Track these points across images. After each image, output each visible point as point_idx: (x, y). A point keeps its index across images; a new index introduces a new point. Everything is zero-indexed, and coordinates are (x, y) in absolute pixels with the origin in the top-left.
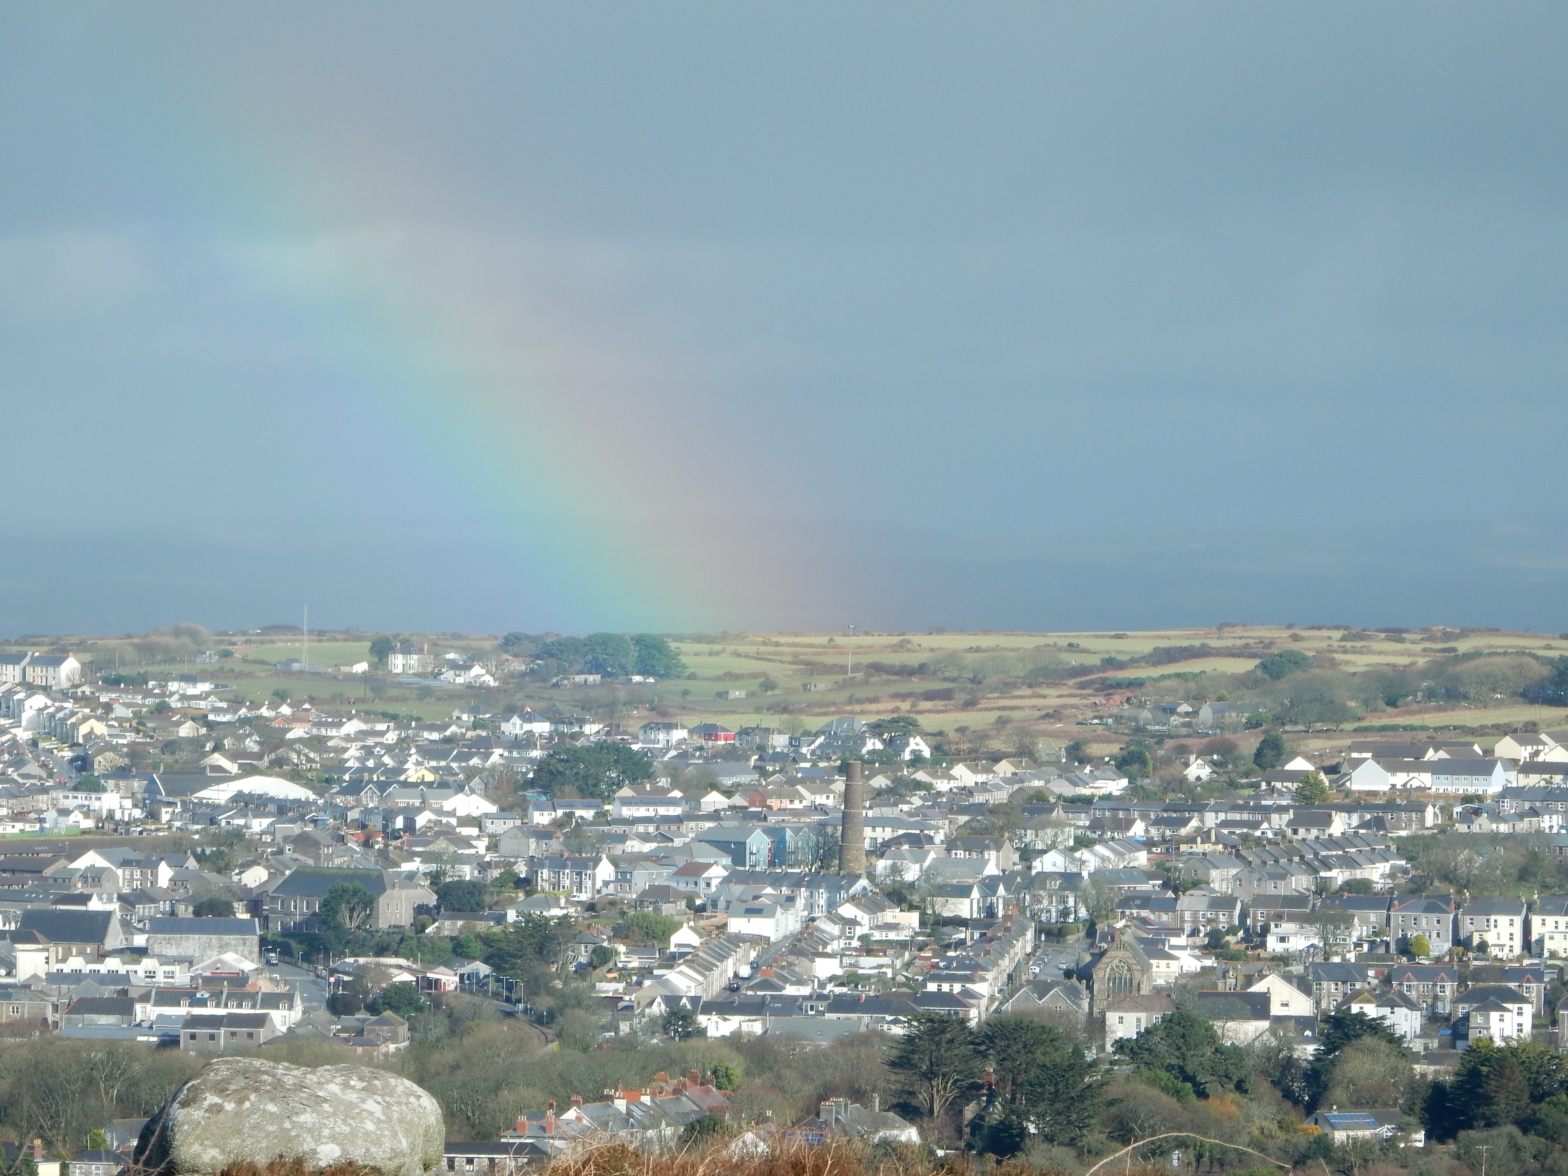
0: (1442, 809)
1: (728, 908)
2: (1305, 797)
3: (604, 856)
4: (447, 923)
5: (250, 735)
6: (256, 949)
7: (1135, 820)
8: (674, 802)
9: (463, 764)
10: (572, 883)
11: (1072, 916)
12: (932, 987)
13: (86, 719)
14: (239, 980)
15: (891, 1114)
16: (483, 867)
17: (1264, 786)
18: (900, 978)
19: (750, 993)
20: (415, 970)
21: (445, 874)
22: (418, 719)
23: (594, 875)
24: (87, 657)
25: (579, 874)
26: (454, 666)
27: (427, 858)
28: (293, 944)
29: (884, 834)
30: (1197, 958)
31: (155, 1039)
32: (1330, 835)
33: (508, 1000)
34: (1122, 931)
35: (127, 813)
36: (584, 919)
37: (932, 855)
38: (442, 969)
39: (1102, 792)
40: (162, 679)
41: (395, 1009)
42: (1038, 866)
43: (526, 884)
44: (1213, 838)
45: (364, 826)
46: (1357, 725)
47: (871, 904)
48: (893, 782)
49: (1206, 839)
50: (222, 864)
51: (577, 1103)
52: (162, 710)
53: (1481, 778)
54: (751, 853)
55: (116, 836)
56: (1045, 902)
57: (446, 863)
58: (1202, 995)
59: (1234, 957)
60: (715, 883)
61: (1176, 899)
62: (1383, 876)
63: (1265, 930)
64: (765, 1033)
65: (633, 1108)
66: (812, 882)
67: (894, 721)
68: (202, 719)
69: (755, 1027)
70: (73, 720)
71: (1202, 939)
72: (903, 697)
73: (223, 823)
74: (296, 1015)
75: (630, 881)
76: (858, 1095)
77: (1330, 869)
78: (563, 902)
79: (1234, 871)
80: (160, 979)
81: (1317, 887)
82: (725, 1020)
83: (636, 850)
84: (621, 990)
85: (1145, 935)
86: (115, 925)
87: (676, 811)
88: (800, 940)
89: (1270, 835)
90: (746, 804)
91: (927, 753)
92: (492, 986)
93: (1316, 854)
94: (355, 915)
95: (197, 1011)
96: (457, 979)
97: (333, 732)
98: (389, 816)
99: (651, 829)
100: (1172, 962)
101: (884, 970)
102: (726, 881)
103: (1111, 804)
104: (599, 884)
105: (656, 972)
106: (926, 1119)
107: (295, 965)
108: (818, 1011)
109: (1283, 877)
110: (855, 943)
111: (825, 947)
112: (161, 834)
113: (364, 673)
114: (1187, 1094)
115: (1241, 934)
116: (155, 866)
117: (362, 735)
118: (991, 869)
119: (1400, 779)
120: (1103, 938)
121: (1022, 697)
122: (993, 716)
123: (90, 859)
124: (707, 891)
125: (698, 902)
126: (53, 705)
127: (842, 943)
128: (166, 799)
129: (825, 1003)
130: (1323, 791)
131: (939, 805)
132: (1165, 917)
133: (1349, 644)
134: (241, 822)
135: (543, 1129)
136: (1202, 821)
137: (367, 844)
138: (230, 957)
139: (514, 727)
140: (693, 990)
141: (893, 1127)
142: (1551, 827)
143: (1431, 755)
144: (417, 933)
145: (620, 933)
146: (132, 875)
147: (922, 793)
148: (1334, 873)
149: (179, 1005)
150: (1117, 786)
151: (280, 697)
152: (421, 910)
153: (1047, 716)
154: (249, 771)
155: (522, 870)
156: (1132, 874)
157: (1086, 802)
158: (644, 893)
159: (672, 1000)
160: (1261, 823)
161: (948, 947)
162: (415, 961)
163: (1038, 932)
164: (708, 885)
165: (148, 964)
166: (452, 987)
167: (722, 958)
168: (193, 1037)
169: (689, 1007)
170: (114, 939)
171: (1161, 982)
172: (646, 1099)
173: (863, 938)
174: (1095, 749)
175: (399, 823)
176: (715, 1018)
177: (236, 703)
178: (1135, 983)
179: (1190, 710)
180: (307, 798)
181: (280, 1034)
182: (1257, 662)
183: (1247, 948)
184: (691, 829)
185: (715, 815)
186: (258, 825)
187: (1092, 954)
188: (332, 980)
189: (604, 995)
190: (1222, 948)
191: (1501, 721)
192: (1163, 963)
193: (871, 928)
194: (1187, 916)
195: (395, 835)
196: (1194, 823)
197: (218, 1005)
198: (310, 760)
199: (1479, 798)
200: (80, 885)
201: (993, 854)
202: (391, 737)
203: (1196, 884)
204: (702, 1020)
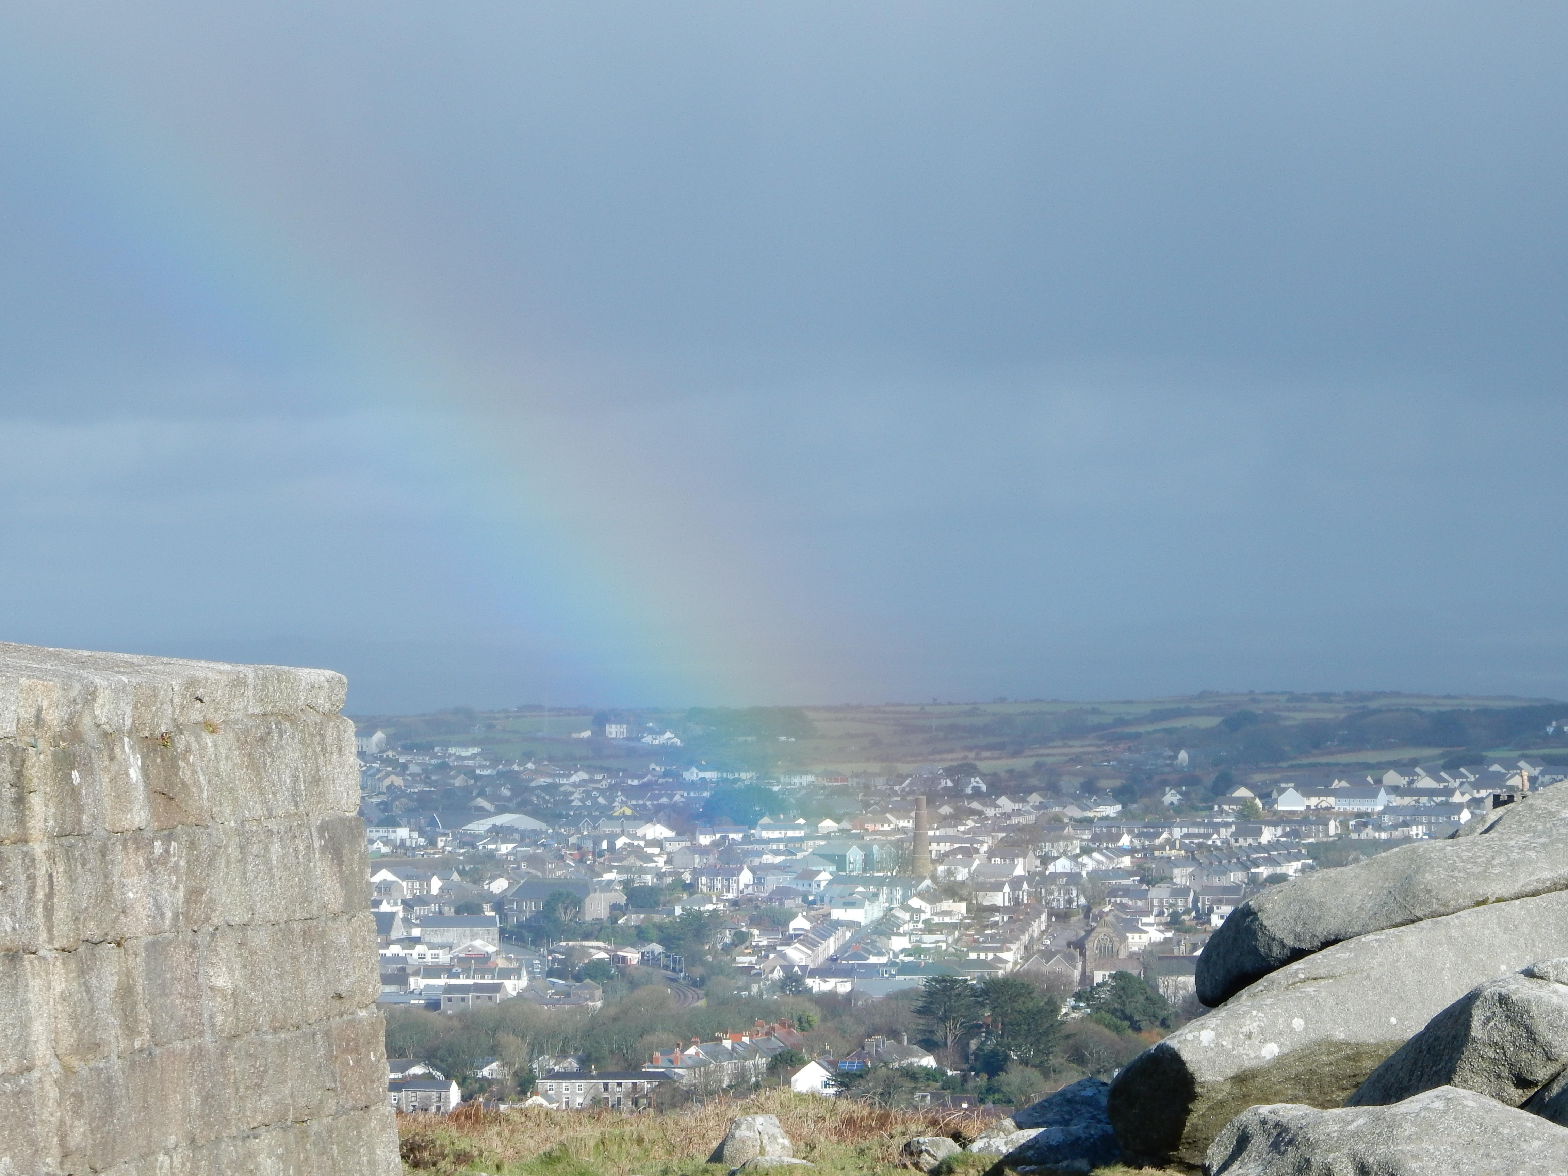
0: (1341, 822)
1: (831, 901)
2: (1245, 816)
3: (745, 867)
4: (633, 916)
5: (504, 785)
6: (497, 937)
7: (1123, 834)
8: (799, 827)
9: (655, 802)
10: (723, 886)
11: (1075, 904)
12: (973, 956)
13: (388, 774)
14: (484, 959)
15: (915, 1047)
16: (660, 875)
17: (1216, 808)
18: (952, 950)
19: (843, 962)
20: (609, 950)
21: (633, 881)
22: (624, 771)
23: (738, 880)
24: (391, 730)
25: (728, 880)
26: (652, 731)
27: (621, 869)
28: (525, 933)
29: (944, 847)
30: (1162, 932)
31: (422, 1002)
32: (1260, 843)
33: (674, 970)
34: (1107, 913)
35: (414, 841)
36: (731, 911)
37: (977, 862)
38: (629, 949)
39: (1104, 814)
40: (446, 745)
41: (593, 978)
42: (1051, 868)
43: (691, 888)
44: (1178, 846)
45: (579, 848)
46: (1290, 763)
47: (932, 897)
48: (954, 810)
49: (1173, 847)
50: (477, 877)
51: (696, 1043)
52: (443, 767)
53: (1370, 800)
54: (850, 863)
55: (405, 858)
56: (1056, 894)
57: (634, 873)
58: (1161, 958)
59: (1187, 931)
60: (823, 884)
61: (1147, 891)
62: (1296, 871)
63: (1211, 910)
64: (852, 990)
65: (736, 1045)
66: (892, 883)
67: (961, 766)
68: (470, 773)
69: (844, 987)
70: (379, 776)
71: (1166, 918)
72: (970, 749)
73: (481, 847)
74: (524, 982)
75: (763, 884)
76: (894, 1034)
77: (1258, 867)
78: (714, 900)
79: (1190, 870)
80: (429, 959)
81: (1249, 879)
82: (825, 981)
83: (770, 861)
84: (754, 962)
85: (1125, 916)
86: (398, 922)
87: (801, 833)
88: (880, 924)
89: (1219, 843)
90: (850, 827)
91: (984, 788)
92: (663, 960)
93: (1248, 857)
94: (568, 912)
95: (453, 982)
96: (639, 956)
97: (565, 781)
98: (597, 842)
99: (782, 847)
100: (1143, 935)
101: (940, 944)
102: (830, 883)
103: (1107, 823)
104: (742, 887)
105: (778, 948)
106: (941, 1050)
107: (525, 947)
108: (890, 974)
109: (1225, 873)
110: (921, 925)
111: (898, 929)
112: (437, 856)
113: (588, 738)
114: (1124, 1029)
115: (1193, 914)
116: (429, 880)
117: (583, 783)
118: (1019, 871)
119: (1313, 801)
120: (1095, 919)
121: (1055, 747)
122: (1031, 761)
123: (384, 875)
124: (818, 890)
125: (811, 898)
126: (365, 766)
127: (911, 926)
128: (442, 831)
129: (896, 969)
130: (1257, 811)
131: (985, 826)
132: (1140, 903)
133: (1291, 705)
134: (493, 846)
135: (671, 1062)
136: (1171, 834)
137: (581, 860)
138: (478, 943)
139: (693, 774)
140: (804, 960)
141: (916, 1056)
142: (1417, 835)
143: (1336, 784)
144: (612, 923)
145: (755, 921)
146: (413, 886)
147: (976, 818)
148: (1261, 869)
149: (440, 978)
150: (1112, 810)
151: (528, 756)
152: (615, 907)
153: (1072, 759)
154: (501, 810)
155: (687, 878)
156: (1119, 873)
157: (1090, 821)
158: (773, 892)
159: (788, 968)
160: (1212, 835)
161: (986, 927)
162: (610, 944)
163: (1050, 915)
164: (819, 886)
165: (420, 949)
166: (635, 962)
167: (825, 937)
168: (450, 1000)
169: (800, 973)
170: (398, 931)
171: (1135, 949)
172: (746, 1039)
173: (926, 922)
174: (1103, 783)
175: (605, 845)
176: (818, 980)
177: (495, 761)
178: (1115, 950)
179: (1173, 754)
180: (541, 829)
181: (510, 996)
182: (1221, 719)
183: (1197, 924)
184: (810, 846)
185: (827, 837)
186: (505, 848)
187: (1085, 931)
188: (550, 958)
189: (741, 965)
190: (1180, 924)
191: (1392, 759)
192: (1137, 936)
193: (932, 915)
194: (1156, 902)
195: (601, 854)
196: (1165, 836)
197: (468, 978)
198: (548, 802)
199: (1367, 814)
200: (375, 894)
201: (1021, 860)
202: (605, 784)
203: (1162, 879)
204: (809, 982)
